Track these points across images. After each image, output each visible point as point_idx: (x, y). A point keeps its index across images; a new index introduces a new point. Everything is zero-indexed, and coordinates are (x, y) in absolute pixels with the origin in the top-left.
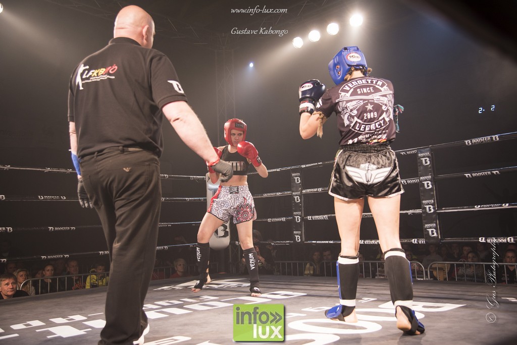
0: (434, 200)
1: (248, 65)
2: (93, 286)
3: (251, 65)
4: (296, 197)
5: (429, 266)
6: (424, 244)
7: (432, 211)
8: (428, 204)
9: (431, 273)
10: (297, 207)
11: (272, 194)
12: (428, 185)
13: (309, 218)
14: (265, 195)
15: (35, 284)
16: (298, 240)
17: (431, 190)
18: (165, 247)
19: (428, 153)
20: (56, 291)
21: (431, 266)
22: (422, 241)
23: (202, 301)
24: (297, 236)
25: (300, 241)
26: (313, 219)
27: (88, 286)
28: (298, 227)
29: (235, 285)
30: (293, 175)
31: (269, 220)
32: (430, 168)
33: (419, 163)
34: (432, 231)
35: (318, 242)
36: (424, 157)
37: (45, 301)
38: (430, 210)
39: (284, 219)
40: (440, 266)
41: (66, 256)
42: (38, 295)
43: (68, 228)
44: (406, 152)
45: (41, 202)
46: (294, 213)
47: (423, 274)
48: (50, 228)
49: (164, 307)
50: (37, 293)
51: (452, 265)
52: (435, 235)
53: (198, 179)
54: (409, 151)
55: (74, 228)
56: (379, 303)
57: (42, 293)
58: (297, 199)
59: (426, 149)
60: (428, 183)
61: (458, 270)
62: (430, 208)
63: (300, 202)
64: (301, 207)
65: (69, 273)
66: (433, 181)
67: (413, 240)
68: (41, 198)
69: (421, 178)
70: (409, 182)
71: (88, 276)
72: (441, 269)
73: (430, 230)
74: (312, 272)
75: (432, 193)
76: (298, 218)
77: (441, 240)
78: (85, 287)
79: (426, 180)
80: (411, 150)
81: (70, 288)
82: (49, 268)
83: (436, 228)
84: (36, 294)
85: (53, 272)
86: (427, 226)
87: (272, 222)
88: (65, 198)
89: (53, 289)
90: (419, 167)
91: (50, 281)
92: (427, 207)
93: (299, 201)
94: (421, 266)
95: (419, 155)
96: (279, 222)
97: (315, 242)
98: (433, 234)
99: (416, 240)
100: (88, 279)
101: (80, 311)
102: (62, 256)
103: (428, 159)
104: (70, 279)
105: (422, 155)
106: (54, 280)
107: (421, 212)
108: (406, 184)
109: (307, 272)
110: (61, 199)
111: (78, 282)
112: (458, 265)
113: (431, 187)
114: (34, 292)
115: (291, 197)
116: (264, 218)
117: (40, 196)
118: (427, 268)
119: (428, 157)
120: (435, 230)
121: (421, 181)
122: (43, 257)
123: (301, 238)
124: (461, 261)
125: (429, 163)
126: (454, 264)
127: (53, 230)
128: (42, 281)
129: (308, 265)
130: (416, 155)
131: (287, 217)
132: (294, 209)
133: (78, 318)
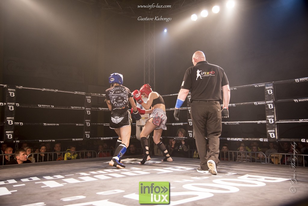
0: (274, 116)
1: (163, 30)
2: (68, 159)
3: (165, 31)
5: (269, 155)
6: (267, 142)
7: (273, 122)
8: (270, 118)
9: (270, 159)
12: (271, 106)
14: (171, 109)
15: (35, 156)
16: (191, 136)
17: (273, 109)
18: (111, 138)
19: (272, 87)
20: (47, 161)
21: (270, 156)
22: (266, 140)
23: (131, 170)
24: (190, 134)
27: (65, 159)
28: (190, 128)
29: (151, 162)
31: (173, 124)
32: (273, 96)
33: (266, 93)
34: (273, 134)
36: (269, 89)
37: (41, 166)
38: (271, 122)
39: (182, 124)
40: (276, 155)
41: (53, 141)
42: (37, 163)
43: (55, 124)
44: (258, 85)
45: (40, 108)
46: (189, 120)
47: (265, 160)
48: (45, 124)
49: (109, 173)
50: (36, 161)
51: (284, 156)
52: (274, 137)
54: (259, 85)
55: (58, 124)
56: (238, 176)
57: (39, 162)
59: (270, 84)
60: (271, 105)
61: (287, 159)
62: (271, 120)
65: (55, 151)
66: (275, 104)
67: (260, 139)
68: (40, 106)
69: (267, 102)
70: (259, 103)
71: (65, 153)
72: (276, 158)
73: (271, 134)
75: (273, 111)
76: (191, 123)
77: (277, 139)
78: (64, 159)
79: (270, 103)
80: (261, 84)
81: (55, 160)
82: (43, 147)
83: (275, 133)
85: (45, 150)
86: (269, 131)
87: (175, 126)
88: (53, 107)
89: (45, 160)
90: (265, 95)
91: (43, 155)
92: (270, 120)
94: (264, 155)
95: (266, 88)
96: (179, 125)
98: (273, 136)
99: (262, 139)
100: (66, 155)
101: (60, 173)
102: (51, 141)
103: (271, 90)
104: (55, 155)
105: (268, 88)
106: (46, 155)
107: (266, 122)
108: (257, 105)
109: (195, 156)
110: (51, 107)
111: (60, 157)
112: (287, 156)
113: (272, 107)
114: (35, 161)
115: (187, 111)
116: (170, 123)
117: (39, 104)
118: (268, 157)
119: (272, 89)
120: (274, 134)
121: (266, 104)
122: (40, 141)
123: (192, 135)
124: (289, 153)
125: (272, 93)
126: (284, 155)
127: (46, 125)
128: (39, 155)
129: (195, 152)
130: (264, 87)
131: (184, 122)
132: (188, 117)
133: (59, 177)
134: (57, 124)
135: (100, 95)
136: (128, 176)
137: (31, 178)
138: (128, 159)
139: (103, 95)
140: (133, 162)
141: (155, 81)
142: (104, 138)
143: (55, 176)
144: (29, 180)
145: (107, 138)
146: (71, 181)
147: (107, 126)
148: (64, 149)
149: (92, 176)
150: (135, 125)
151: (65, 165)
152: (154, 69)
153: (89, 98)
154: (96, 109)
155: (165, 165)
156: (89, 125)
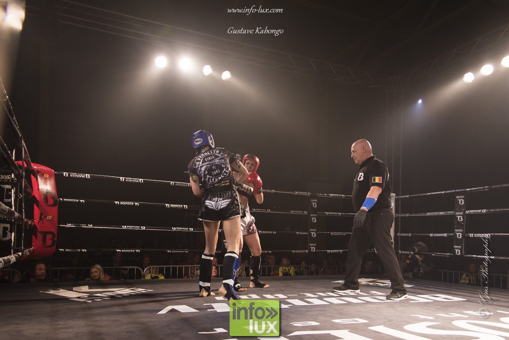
3: (420, 101)
4: (459, 217)
10: (460, 225)
11: (436, 213)
13: (471, 235)
14: (428, 214)
18: (340, 251)
23: (372, 295)
24: (457, 250)
25: (459, 254)
26: (475, 236)
27: (281, 274)
28: (459, 242)
30: (457, 197)
31: (431, 235)
35: (478, 256)
39: (445, 235)
41: (269, 251)
43: (271, 232)
45: (254, 212)
46: (456, 230)
49: (342, 296)
58: (460, 218)
63: (463, 222)
64: (463, 225)
65: (268, 264)
68: (254, 210)
74: (467, 282)
76: (459, 235)
81: (269, 275)
84: (247, 276)
87: (433, 237)
88: (270, 211)
93: (462, 220)
96: (440, 237)
97: (476, 256)
100: (281, 269)
110: (267, 211)
111: (275, 270)
114: (245, 275)
115: (454, 217)
116: (426, 233)
123: (461, 252)
127: (261, 233)
129: (464, 276)
131: (450, 233)
132: (456, 226)
133: (281, 296)
134: (274, 232)
135: (327, 196)
136: (368, 302)
137: (250, 295)
139: (330, 196)
140: (371, 284)
141: (401, 173)
142: (332, 251)
143: (276, 295)
144: (248, 298)
145: (335, 251)
146: (297, 302)
147: (336, 235)
148: (279, 263)
149: (321, 298)
151: (285, 282)
152: (401, 157)
153: (314, 202)
154: (322, 214)
155: (419, 291)
156: (315, 236)
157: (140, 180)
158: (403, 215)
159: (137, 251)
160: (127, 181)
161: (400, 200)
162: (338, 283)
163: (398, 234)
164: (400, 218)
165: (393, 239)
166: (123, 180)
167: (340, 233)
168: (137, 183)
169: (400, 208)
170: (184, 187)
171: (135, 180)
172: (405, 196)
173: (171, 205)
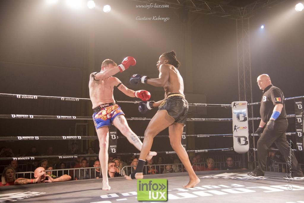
3: (262, 27)
10: (300, 126)
16: (300, 149)
18: (206, 150)
23: (233, 187)
24: (299, 146)
28: (300, 140)
30: (296, 103)
46: (297, 130)
49: (208, 189)
53: (226, 106)
58: (299, 120)
64: (302, 126)
76: (300, 133)
82: (136, 160)
93: (301, 121)
115: (295, 119)
123: (302, 148)
131: (293, 132)
132: (297, 127)
135: (192, 105)
138: (226, 173)
139: (195, 105)
140: (233, 178)
141: (251, 84)
142: (199, 151)
145: (201, 151)
147: (201, 137)
150: (232, 135)
152: (250, 72)
154: (189, 120)
155: (272, 182)
156: (185, 138)
157: (35, 96)
158: (255, 119)
159: (32, 158)
160: (23, 97)
161: (252, 106)
162: (205, 178)
163: (252, 135)
164: (253, 121)
165: (248, 138)
166: (20, 97)
167: (205, 136)
168: (32, 99)
169: (252, 113)
170: (73, 101)
171: (30, 97)
172: (255, 103)
173: (62, 116)
